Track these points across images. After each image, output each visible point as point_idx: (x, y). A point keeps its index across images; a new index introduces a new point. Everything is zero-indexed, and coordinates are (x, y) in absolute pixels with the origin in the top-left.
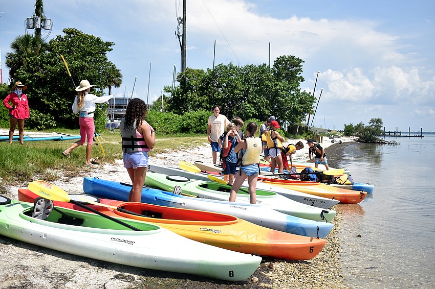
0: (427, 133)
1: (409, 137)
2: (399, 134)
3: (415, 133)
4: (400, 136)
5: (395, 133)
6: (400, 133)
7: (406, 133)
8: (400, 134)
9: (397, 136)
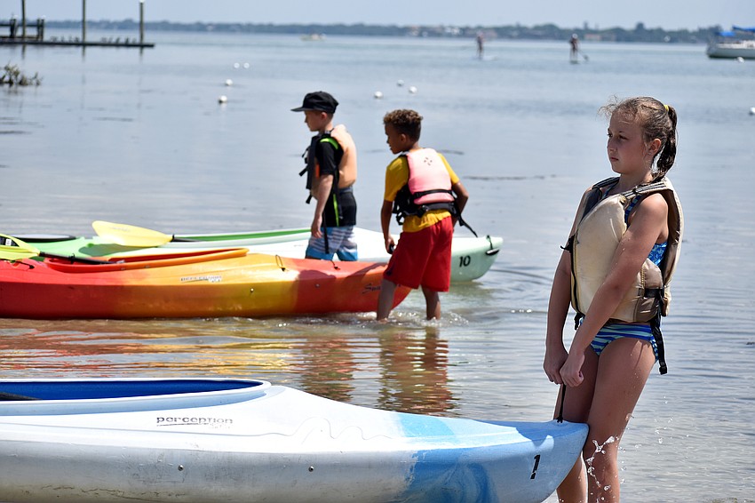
0: (165, 26)
1: (84, 45)
2: (32, 32)
3: (108, 26)
4: (38, 42)
5: (12, 26)
6: (40, 25)
7: (67, 25)
8: (41, 34)
9: (25, 42)
